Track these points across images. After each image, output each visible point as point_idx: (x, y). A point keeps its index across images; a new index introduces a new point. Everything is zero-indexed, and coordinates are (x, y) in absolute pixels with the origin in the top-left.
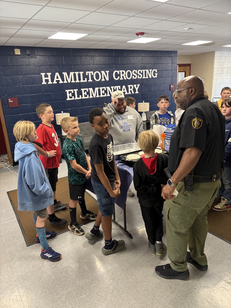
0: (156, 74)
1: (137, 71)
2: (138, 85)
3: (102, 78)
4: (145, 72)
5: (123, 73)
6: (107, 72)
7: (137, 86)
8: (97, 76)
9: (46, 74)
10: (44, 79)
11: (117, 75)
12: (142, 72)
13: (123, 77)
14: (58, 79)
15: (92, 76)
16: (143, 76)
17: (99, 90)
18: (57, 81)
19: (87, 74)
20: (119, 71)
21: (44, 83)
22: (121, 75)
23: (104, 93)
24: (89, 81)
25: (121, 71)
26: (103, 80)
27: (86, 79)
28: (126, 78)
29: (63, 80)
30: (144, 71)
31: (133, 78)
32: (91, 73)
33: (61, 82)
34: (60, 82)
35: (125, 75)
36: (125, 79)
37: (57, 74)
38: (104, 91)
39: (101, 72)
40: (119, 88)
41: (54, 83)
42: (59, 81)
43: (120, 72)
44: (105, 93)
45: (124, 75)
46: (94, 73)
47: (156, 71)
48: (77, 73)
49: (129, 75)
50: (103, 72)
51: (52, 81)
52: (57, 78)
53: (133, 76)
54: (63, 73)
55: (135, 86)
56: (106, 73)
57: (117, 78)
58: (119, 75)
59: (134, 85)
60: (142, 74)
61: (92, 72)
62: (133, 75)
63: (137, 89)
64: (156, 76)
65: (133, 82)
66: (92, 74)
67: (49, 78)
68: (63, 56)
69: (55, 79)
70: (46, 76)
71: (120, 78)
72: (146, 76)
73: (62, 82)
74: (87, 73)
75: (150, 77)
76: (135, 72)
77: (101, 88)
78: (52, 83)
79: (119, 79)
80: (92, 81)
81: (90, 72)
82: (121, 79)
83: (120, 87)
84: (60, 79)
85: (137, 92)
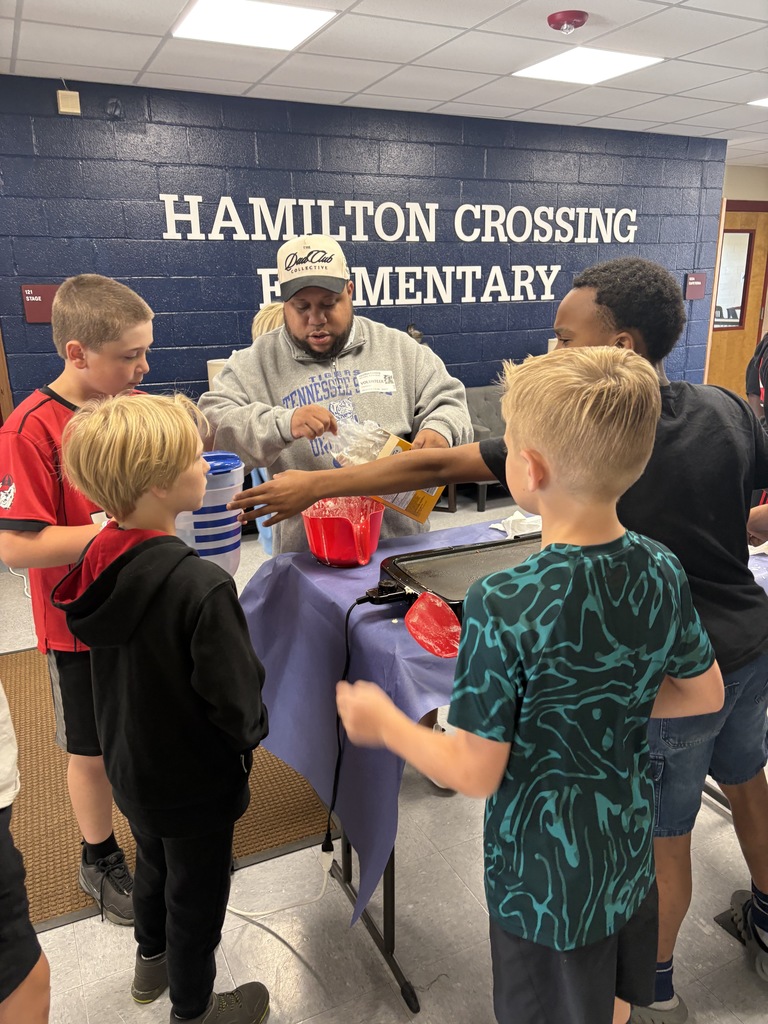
0: (629, 228)
1: (555, 212)
2: (556, 269)
3: (407, 232)
4: (588, 216)
5: (495, 215)
6: (432, 207)
7: (549, 273)
8: (390, 223)
9: (181, 198)
10: (172, 217)
11: (470, 223)
12: (572, 218)
13: (494, 231)
14: (227, 224)
15: (369, 221)
16: (576, 235)
17: (394, 278)
18: (223, 230)
19: (348, 212)
20: (478, 207)
21: (171, 234)
22: (489, 224)
23: (412, 290)
24: (354, 238)
25: (488, 209)
26: (413, 238)
27: (343, 229)
28: (506, 234)
29: (249, 228)
30: (582, 211)
31: (537, 237)
32: (365, 209)
33: (241, 235)
34: (235, 237)
35: (504, 225)
36: (503, 239)
37: (226, 202)
38: (412, 281)
39: (408, 205)
40: (474, 274)
41: (211, 237)
42: (233, 230)
43: (483, 213)
44: (416, 290)
45: (498, 224)
46: (375, 208)
47: (633, 214)
48: (307, 204)
49: (519, 224)
50: (414, 208)
51: (206, 225)
52: (227, 217)
53: (537, 232)
54: (252, 200)
55: (542, 269)
56: (426, 213)
57: (468, 231)
58: (481, 223)
59: (538, 268)
60: (575, 224)
61: (370, 205)
62: (534, 226)
63: (548, 283)
64: (631, 238)
65: (534, 254)
66: (370, 212)
67: (193, 216)
68: (253, 132)
69: (219, 223)
70: (181, 207)
71: (482, 233)
72: (587, 234)
73: (247, 237)
74: (348, 205)
75: (607, 239)
76: (544, 216)
77: (402, 271)
78: (202, 237)
79: (480, 238)
80: (366, 238)
81: (359, 205)
82: (488, 238)
83: (478, 270)
84: (236, 222)
85: (548, 296)
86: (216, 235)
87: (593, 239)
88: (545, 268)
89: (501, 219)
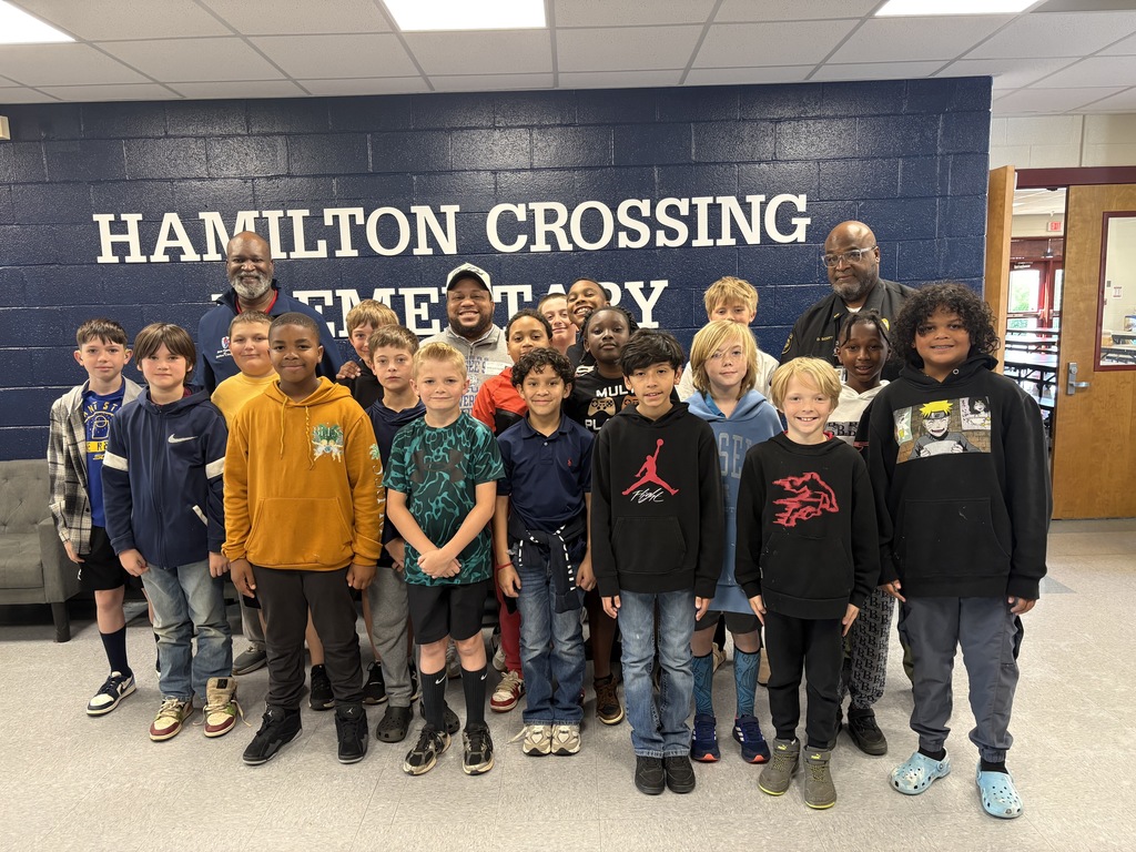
0: (794, 221)
1: (653, 208)
2: (659, 286)
3: (414, 242)
4: (714, 210)
5: (551, 216)
6: (451, 210)
7: (647, 291)
8: (388, 231)
9: (117, 217)
10: (107, 239)
11: (509, 228)
12: (684, 211)
13: (551, 238)
14: (173, 244)
15: (358, 234)
16: (693, 234)
17: (398, 302)
18: (167, 251)
19: (328, 221)
20: (522, 207)
21: (107, 257)
22: (541, 227)
23: (425, 317)
24: (338, 254)
25: (539, 208)
26: (423, 249)
27: (322, 244)
28: (570, 240)
29: (200, 247)
30: (703, 203)
31: (624, 241)
32: (352, 217)
33: (190, 255)
34: (183, 258)
35: (567, 227)
36: (565, 246)
37: (171, 219)
38: (424, 306)
39: (414, 209)
40: (520, 295)
41: (153, 259)
42: (180, 251)
43: (531, 214)
44: (431, 317)
45: (556, 228)
46: (366, 216)
47: (801, 203)
48: (273, 216)
49: (592, 226)
50: (423, 213)
51: (148, 246)
52: (172, 236)
53: (623, 236)
54: (202, 215)
55: (634, 288)
56: (441, 218)
57: (508, 238)
58: (529, 227)
59: (628, 285)
60: (691, 221)
61: (359, 212)
62: (618, 227)
63: (647, 306)
64: (800, 235)
65: (617, 264)
66: (360, 220)
67: (133, 238)
69: (163, 242)
70: (118, 227)
71: (532, 241)
72: (714, 232)
73: (197, 258)
74: (328, 214)
75: (753, 237)
76: (634, 212)
77: (409, 294)
78: (143, 259)
79: (526, 248)
80: (355, 253)
81: (344, 214)
82: (541, 246)
83: (527, 291)
84: (183, 241)
85: (647, 322)
86: (159, 256)
87: (726, 240)
88: (641, 284)
89: (562, 220)
